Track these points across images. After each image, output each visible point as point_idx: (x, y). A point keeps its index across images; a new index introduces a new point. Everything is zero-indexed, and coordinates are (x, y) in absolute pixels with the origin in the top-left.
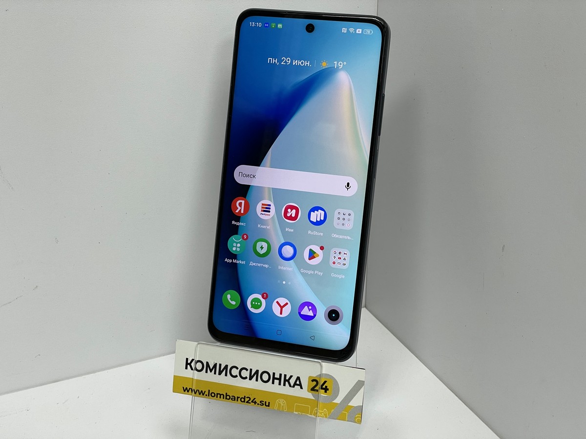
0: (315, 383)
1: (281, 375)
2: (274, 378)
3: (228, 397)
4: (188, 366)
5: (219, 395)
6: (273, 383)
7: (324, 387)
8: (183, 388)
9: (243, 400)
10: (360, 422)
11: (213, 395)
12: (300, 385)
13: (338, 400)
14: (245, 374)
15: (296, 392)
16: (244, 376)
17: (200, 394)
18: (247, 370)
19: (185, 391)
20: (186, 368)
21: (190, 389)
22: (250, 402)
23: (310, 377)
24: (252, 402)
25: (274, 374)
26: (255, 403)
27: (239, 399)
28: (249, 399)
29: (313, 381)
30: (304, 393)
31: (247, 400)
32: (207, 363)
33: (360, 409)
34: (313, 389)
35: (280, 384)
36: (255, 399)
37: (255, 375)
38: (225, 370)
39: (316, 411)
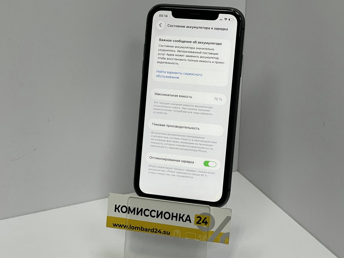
0: (199, 219)
1: (177, 214)
2: (173, 216)
3: (143, 229)
4: (117, 210)
5: (137, 228)
6: (172, 219)
7: (205, 221)
8: (113, 224)
9: (153, 231)
10: (228, 243)
11: (133, 228)
12: (190, 220)
13: (214, 230)
14: (154, 214)
15: (187, 225)
16: (153, 215)
17: (124, 227)
18: (155, 211)
19: (114, 226)
20: (115, 211)
21: (117, 224)
22: (157, 232)
23: (196, 215)
24: (158, 232)
25: (173, 213)
26: (160, 232)
27: (150, 230)
28: (156, 230)
29: (198, 217)
30: (192, 225)
31: (155, 230)
32: (129, 207)
33: (227, 235)
34: (198, 223)
35: (176, 220)
36: (160, 230)
37: (160, 214)
38: (141, 212)
39: (200, 237)
